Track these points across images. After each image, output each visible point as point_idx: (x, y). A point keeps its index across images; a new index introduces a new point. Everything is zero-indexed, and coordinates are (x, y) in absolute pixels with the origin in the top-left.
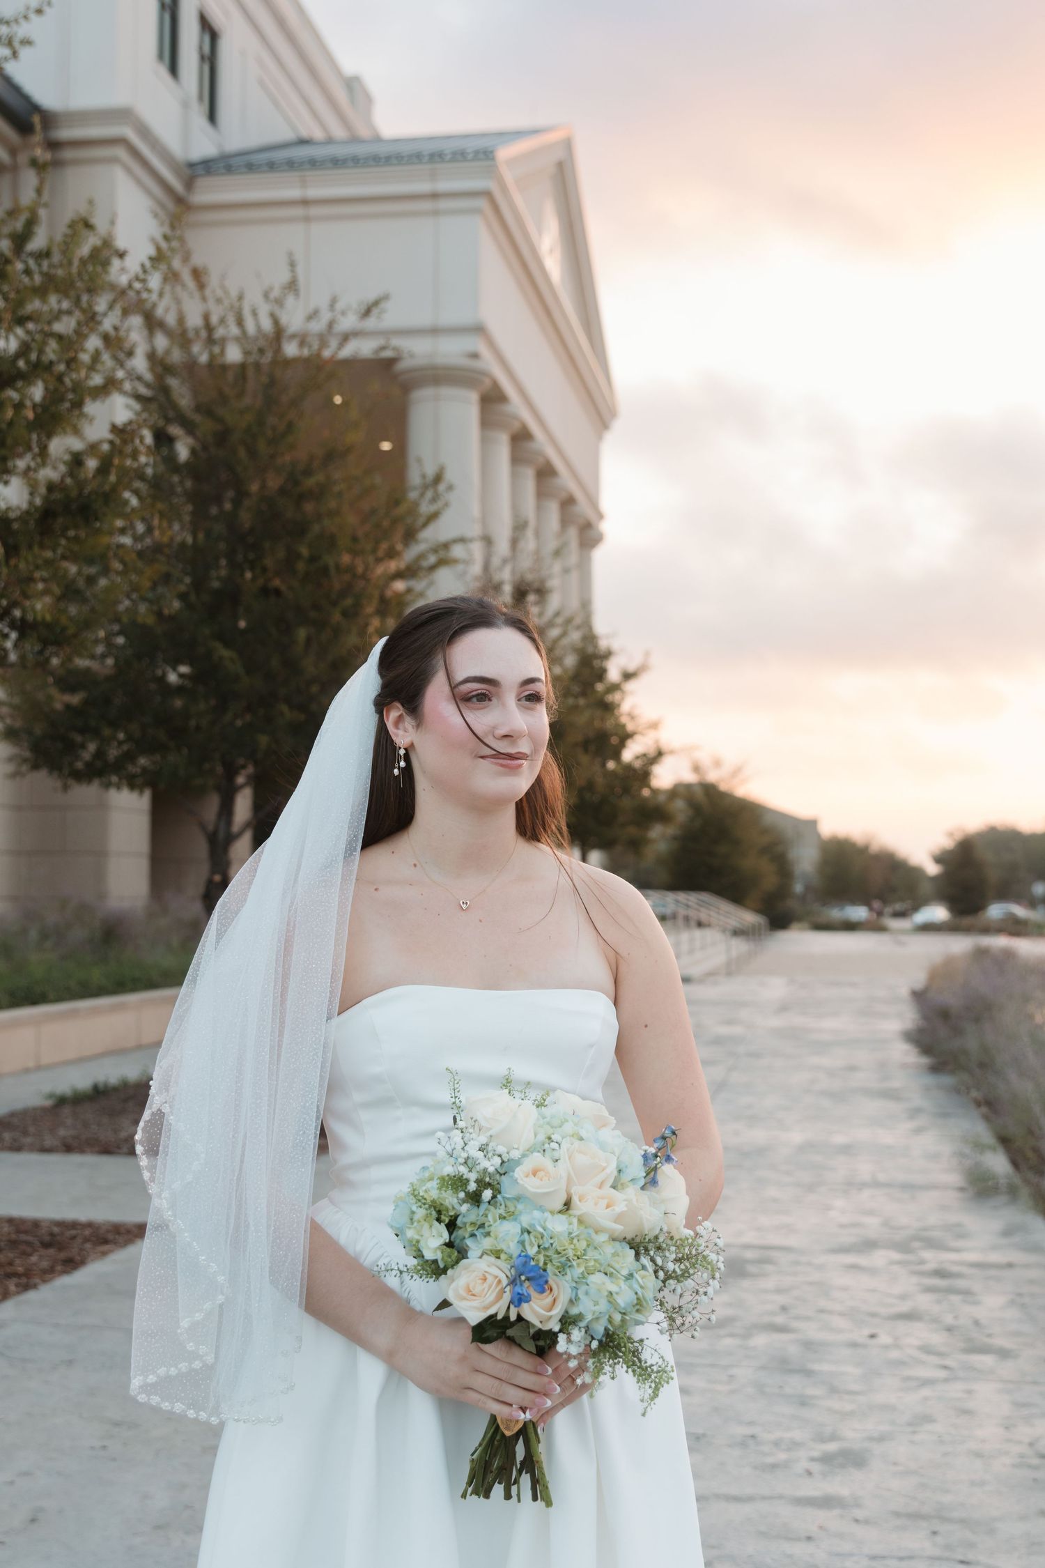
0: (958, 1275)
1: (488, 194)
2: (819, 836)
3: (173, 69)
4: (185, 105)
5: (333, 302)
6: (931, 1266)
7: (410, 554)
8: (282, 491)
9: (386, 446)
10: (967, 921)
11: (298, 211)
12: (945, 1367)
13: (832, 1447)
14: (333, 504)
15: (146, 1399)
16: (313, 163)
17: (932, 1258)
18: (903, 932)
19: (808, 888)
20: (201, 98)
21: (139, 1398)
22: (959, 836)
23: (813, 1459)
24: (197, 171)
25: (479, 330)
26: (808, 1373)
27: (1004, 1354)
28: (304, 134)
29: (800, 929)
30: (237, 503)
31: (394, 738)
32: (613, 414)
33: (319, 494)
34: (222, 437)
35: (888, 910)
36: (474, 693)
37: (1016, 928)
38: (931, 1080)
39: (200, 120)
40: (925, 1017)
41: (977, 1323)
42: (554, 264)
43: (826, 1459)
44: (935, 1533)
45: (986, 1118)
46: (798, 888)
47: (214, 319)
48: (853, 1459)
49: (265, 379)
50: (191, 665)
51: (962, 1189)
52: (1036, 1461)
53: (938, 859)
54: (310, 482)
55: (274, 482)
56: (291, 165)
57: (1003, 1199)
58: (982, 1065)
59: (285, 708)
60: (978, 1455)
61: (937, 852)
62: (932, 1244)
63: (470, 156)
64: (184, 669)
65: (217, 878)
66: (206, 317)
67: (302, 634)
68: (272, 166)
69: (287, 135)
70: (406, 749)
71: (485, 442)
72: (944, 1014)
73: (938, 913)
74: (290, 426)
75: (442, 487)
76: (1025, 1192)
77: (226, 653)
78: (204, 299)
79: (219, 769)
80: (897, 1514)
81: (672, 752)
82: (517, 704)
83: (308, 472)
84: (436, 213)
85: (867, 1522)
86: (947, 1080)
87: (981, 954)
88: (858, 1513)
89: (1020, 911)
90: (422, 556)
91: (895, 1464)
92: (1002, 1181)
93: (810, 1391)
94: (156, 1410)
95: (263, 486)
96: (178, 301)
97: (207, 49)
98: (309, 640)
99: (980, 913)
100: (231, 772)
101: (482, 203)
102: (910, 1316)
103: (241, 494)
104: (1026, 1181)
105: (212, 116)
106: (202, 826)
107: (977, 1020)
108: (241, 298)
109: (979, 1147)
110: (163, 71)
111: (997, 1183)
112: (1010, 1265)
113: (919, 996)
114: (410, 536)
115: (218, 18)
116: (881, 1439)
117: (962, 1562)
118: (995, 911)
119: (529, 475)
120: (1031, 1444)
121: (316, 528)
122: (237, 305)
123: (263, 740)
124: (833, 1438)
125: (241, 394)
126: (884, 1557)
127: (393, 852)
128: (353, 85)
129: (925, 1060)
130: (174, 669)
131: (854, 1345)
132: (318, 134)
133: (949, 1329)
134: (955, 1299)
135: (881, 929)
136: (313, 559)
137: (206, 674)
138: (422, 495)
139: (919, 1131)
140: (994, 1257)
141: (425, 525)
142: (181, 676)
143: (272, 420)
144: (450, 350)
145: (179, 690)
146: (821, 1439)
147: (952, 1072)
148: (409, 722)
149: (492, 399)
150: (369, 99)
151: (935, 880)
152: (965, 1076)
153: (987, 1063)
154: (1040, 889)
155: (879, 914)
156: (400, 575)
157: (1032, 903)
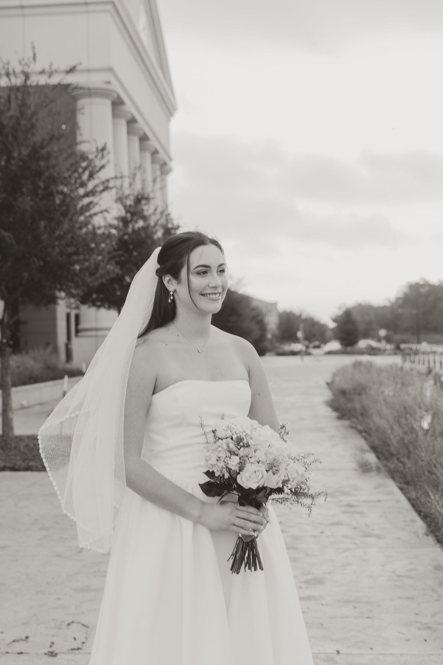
0: (357, 506)
2: (277, 311)
6: (345, 503)
7: (91, 185)
8: (29, 156)
9: (64, 127)
10: (349, 349)
11: (19, 11)
12: (355, 543)
13: (309, 577)
14: (53, 162)
17: (345, 500)
18: (319, 355)
19: (273, 336)
22: (344, 309)
23: (302, 582)
25: (110, 70)
26: (296, 549)
27: (379, 537)
29: (271, 355)
30: (8, 161)
31: (168, 288)
32: (175, 109)
33: (48, 157)
35: (311, 345)
36: (202, 271)
37: (372, 351)
38: (338, 423)
40: (334, 395)
41: (366, 525)
43: (307, 582)
44: (355, 607)
45: (366, 439)
46: (269, 336)
48: (319, 581)
49: (20, 102)
51: (356, 470)
52: (395, 578)
53: (335, 321)
54: (44, 152)
55: (25, 152)
57: (374, 473)
58: (362, 415)
60: (371, 577)
61: (334, 317)
62: (344, 493)
67: (43, 224)
70: (173, 292)
71: (115, 125)
72: (344, 393)
73: (335, 345)
74: (33, 125)
75: (105, 152)
76: (383, 469)
77: (6, 234)
80: (339, 601)
82: (217, 274)
83: (42, 147)
84: (87, 12)
85: (327, 605)
86: (346, 423)
87: (357, 365)
88: (322, 602)
89: (373, 343)
90: (96, 186)
91: (337, 582)
92: (374, 466)
95: (20, 153)
98: (45, 227)
99: (355, 345)
101: (109, 7)
102: (337, 524)
103: (9, 158)
104: (385, 465)
107: (359, 394)
108: (8, 63)
109: (362, 450)
111: (371, 467)
112: (379, 501)
113: (329, 385)
116: (330, 573)
117: (368, 618)
118: (362, 344)
119: (136, 140)
120: (393, 572)
121: (47, 174)
122: (6, 67)
123: (26, 275)
124: (309, 573)
125: (9, 109)
126: (335, 618)
127: (168, 330)
129: (335, 414)
131: (315, 537)
133: (355, 528)
134: (357, 516)
135: (309, 354)
136: (46, 189)
138: (96, 157)
140: (373, 498)
141: (98, 171)
143: (23, 122)
144: (96, 80)
146: (304, 574)
147: (349, 419)
148: (174, 281)
149: (117, 103)
151: (333, 329)
152: (354, 420)
153: (364, 414)
154: (383, 333)
155: (307, 347)
156: (87, 195)
157: (379, 340)
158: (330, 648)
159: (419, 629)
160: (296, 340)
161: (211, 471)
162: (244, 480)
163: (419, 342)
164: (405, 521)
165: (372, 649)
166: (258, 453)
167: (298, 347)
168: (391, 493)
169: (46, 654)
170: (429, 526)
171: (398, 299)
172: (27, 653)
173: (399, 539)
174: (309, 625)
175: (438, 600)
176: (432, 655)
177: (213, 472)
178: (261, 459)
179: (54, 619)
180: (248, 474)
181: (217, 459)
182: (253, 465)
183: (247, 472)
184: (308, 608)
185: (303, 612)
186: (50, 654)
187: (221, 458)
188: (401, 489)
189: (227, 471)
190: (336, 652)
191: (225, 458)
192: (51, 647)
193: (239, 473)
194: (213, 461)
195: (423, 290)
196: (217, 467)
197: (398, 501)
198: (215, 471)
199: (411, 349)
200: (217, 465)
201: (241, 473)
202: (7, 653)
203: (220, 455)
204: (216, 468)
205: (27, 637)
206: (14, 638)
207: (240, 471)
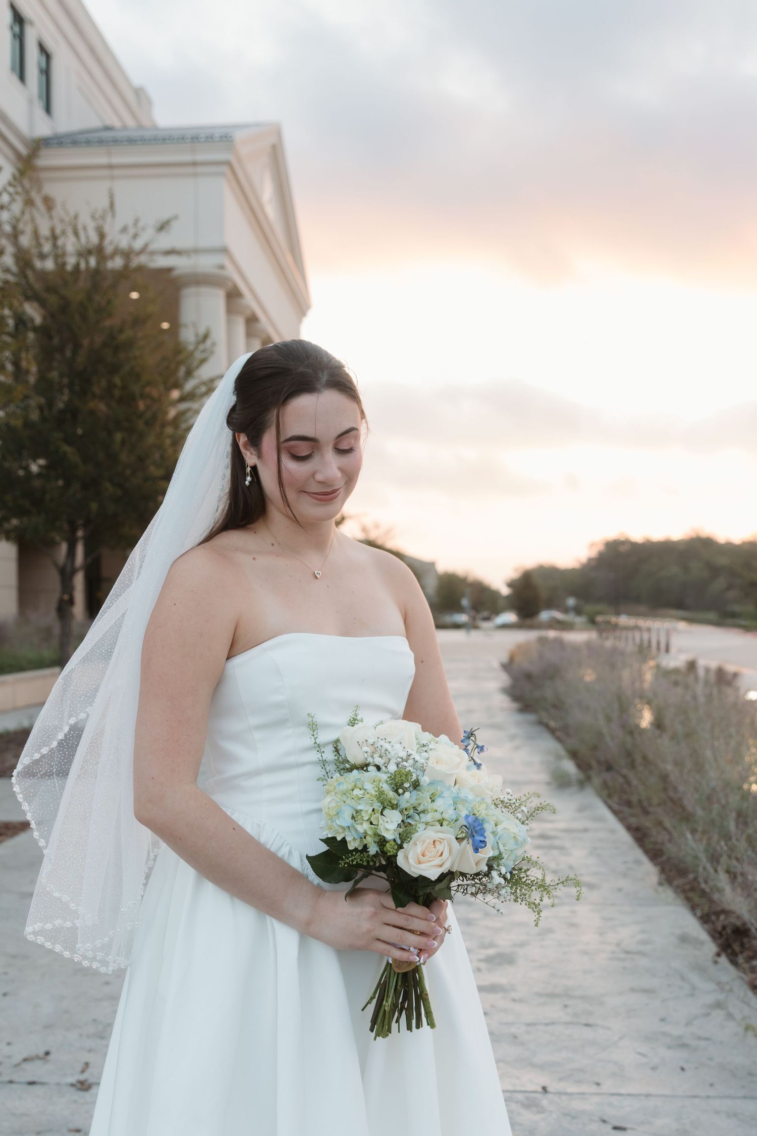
0: (555, 838)
1: (228, 163)
2: (436, 571)
3: (22, 77)
4: (30, 102)
5: (136, 222)
6: (536, 832)
7: (189, 386)
8: (105, 345)
9: (165, 325)
10: (528, 622)
11: (106, 172)
13: (491, 952)
14: (137, 352)
15: (34, 939)
16: (116, 141)
18: (490, 629)
20: (40, 97)
21: (28, 937)
22: (522, 571)
23: (480, 960)
24: (38, 145)
25: (224, 250)
28: (108, 122)
30: (75, 352)
32: (308, 307)
33: (128, 345)
34: (65, 307)
35: (479, 616)
37: (559, 625)
38: (520, 717)
39: (39, 111)
40: (514, 680)
41: (571, 868)
42: (271, 211)
43: (489, 960)
44: (566, 1006)
45: (561, 741)
47: (58, 231)
48: (504, 959)
50: (46, 458)
51: (548, 784)
52: (622, 956)
53: (509, 585)
54: (122, 337)
55: (99, 340)
56: (101, 142)
57: (575, 789)
58: (555, 706)
59: (108, 485)
60: (585, 953)
61: (509, 581)
63: (217, 139)
64: (42, 462)
65: (66, 597)
66: (53, 230)
67: (118, 436)
68: (88, 143)
69: (95, 123)
71: (229, 322)
72: (529, 677)
73: (510, 617)
74: (109, 302)
77: (68, 449)
78: (51, 217)
79: (66, 526)
80: (540, 995)
81: (351, 517)
83: (121, 330)
84: (195, 175)
85: (521, 1001)
86: (531, 717)
87: (542, 641)
88: (514, 995)
89: (558, 615)
90: (197, 387)
91: (533, 961)
92: (573, 778)
93: (473, 915)
94: (42, 947)
95: (92, 342)
96: (33, 220)
97: (44, 65)
98: (123, 442)
99: (536, 617)
100: (74, 530)
101: (225, 169)
103: (77, 346)
105: (48, 109)
106: (55, 564)
107: (552, 678)
108: (76, 217)
109: (559, 757)
110: (15, 79)
111: (570, 779)
112: (586, 830)
113: (507, 667)
114: (189, 374)
115: (50, 45)
116: (522, 945)
117: (587, 1025)
118: (545, 616)
120: (618, 945)
121: (126, 367)
122: (74, 222)
123: (94, 506)
124: (491, 945)
125: (76, 282)
126: (535, 1024)
128: (139, 92)
129: (515, 705)
130: (35, 461)
132: (117, 123)
134: (555, 853)
135: (476, 627)
136: (124, 387)
137: (56, 465)
138: (195, 348)
139: (517, 748)
140: (576, 825)
141: (198, 367)
142: (40, 466)
143: (97, 298)
144: (205, 264)
145: (39, 475)
146: (484, 946)
147: (535, 712)
149: (233, 296)
150: (150, 102)
151: (508, 597)
152: (543, 714)
153: (558, 706)
154: (571, 602)
155: (474, 618)
156: (182, 399)
157: (566, 610)
158: (532, 1081)
159: (669, 1047)
160: (460, 609)
161: (339, 839)
162: (411, 861)
163: (618, 613)
164: (625, 862)
165: (598, 1084)
166: (439, 802)
167: (463, 618)
168: (600, 819)
169: (72, 1085)
170: (663, 871)
171: (590, 560)
172: (43, 1084)
173: (620, 890)
174: (495, 1037)
175: (692, 995)
176: (695, 1097)
177: (344, 841)
178: (445, 816)
179: (94, 1020)
180: (419, 849)
181: (353, 815)
182: (429, 828)
183: (418, 843)
184: (492, 1006)
185: (485, 1014)
186: (79, 1085)
187: (363, 814)
188: (615, 813)
189: (375, 842)
190: (540, 1089)
191: (371, 816)
192: (83, 1071)
193: (401, 847)
194: (345, 820)
195: (622, 549)
196: (353, 832)
197: (612, 831)
198: (348, 839)
199: (608, 623)
200: (354, 827)
201: (405, 845)
202: (11, 1082)
203: (359, 808)
204: (352, 835)
205: (47, 1053)
206: (25, 1055)
207: (402, 842)
